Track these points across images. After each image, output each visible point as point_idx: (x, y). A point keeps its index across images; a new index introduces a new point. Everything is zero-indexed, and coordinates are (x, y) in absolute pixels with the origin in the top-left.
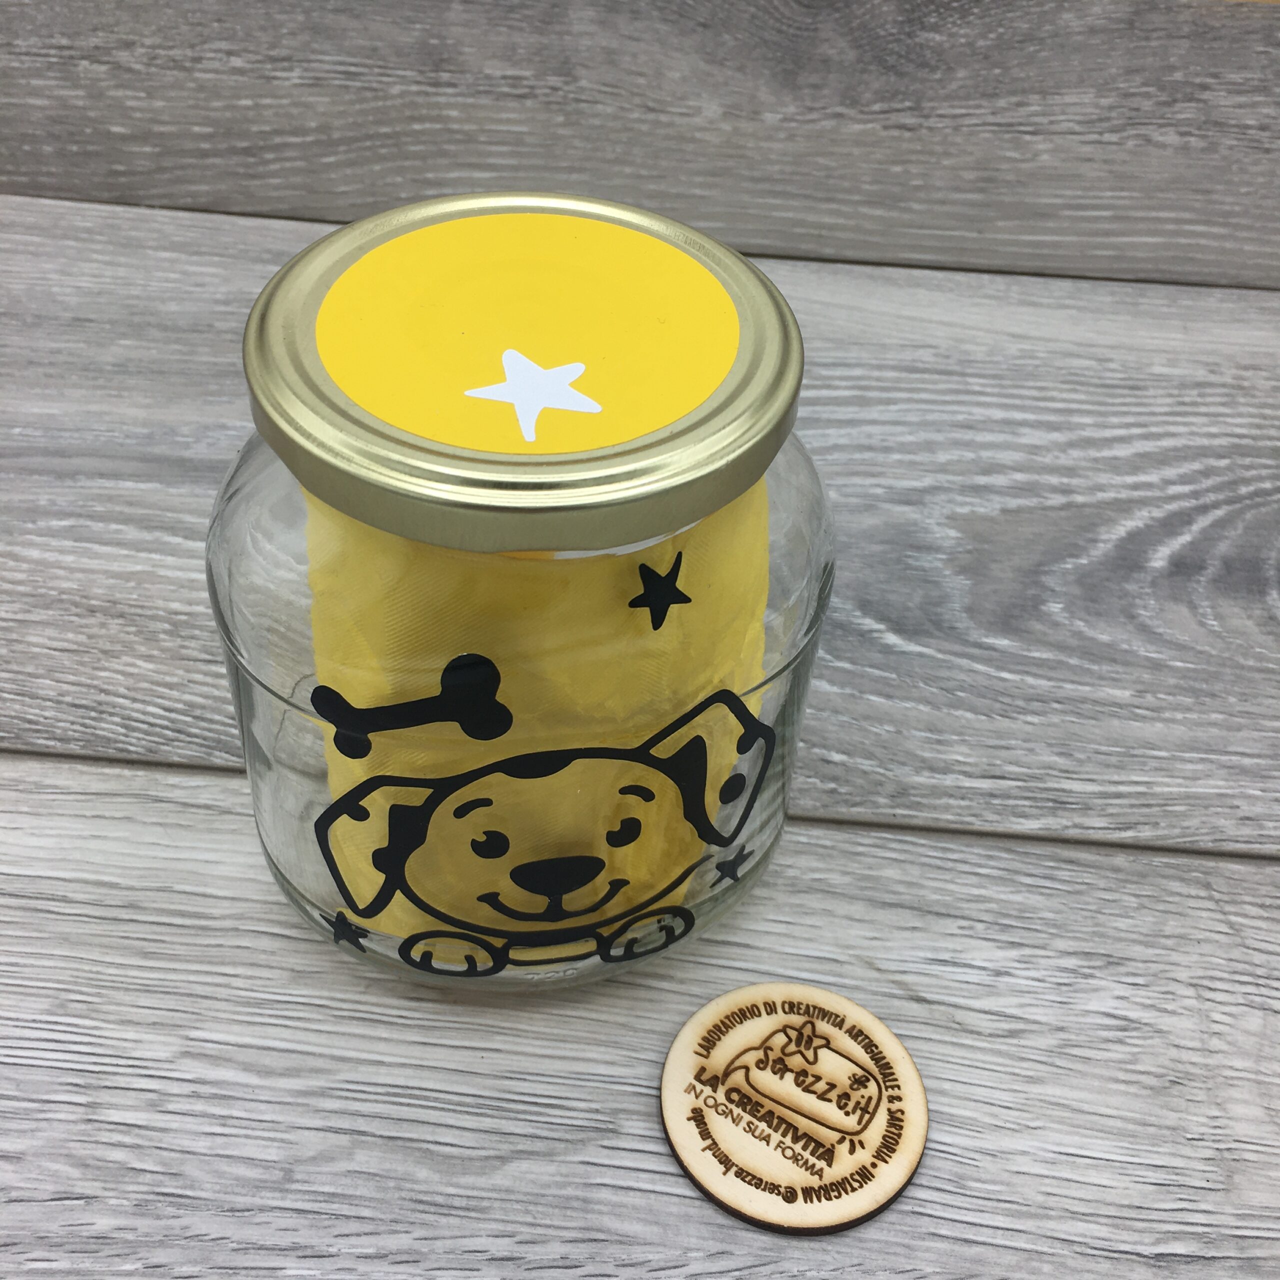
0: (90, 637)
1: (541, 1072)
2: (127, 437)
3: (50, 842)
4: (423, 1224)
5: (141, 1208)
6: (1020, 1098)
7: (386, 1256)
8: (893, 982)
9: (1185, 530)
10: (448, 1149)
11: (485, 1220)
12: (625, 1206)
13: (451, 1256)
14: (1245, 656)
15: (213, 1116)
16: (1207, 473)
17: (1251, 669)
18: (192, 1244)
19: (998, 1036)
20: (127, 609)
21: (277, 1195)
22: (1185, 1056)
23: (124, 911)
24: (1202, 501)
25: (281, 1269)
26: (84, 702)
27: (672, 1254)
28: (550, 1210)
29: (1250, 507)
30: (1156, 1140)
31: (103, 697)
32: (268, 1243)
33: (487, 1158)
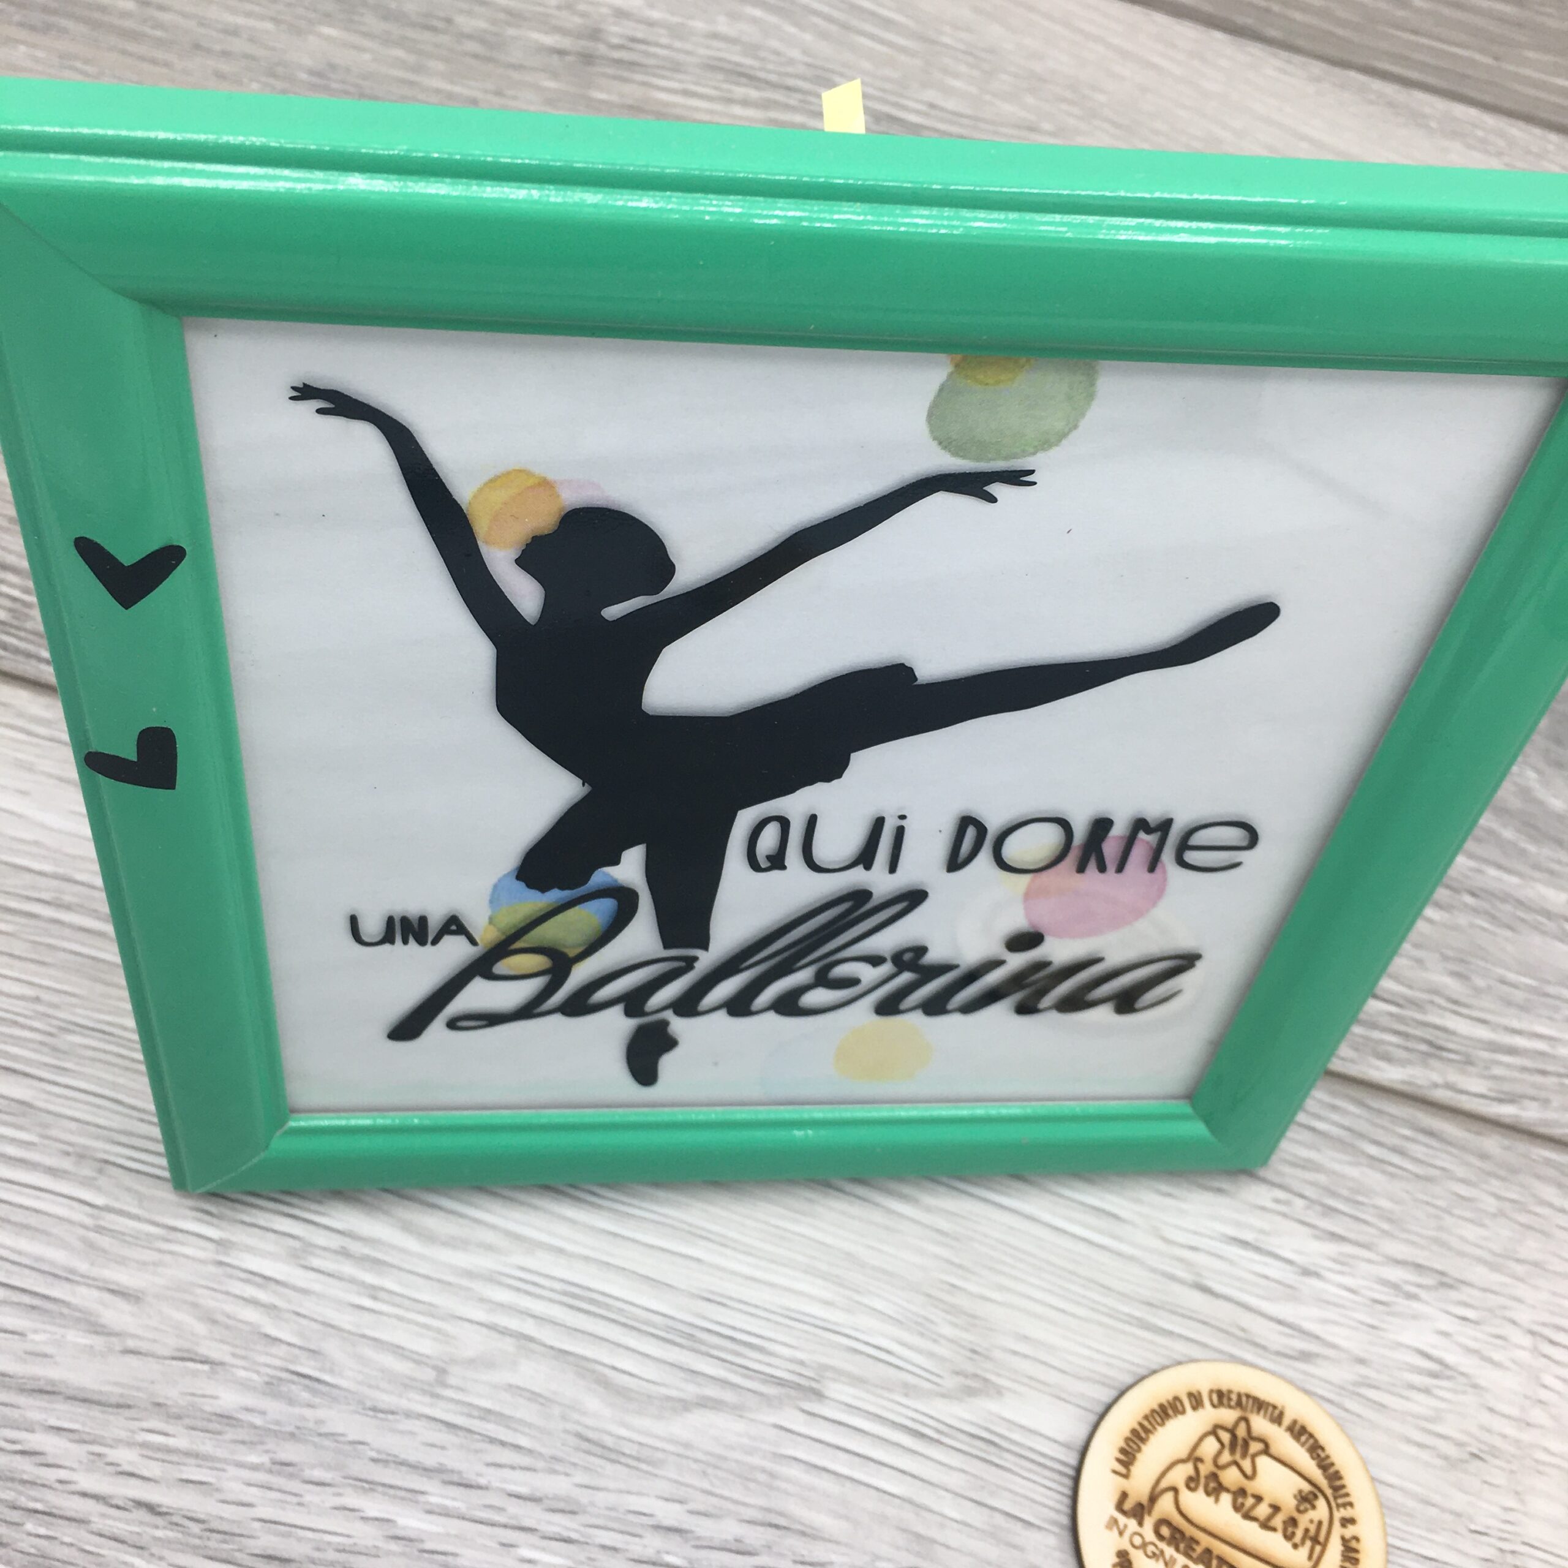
1: (745, 1299)
4: (586, 1469)
8: (1181, 1260)
10: (626, 1378)
15: (363, 1284)
18: (327, 1443)
21: (427, 1399)
25: (423, 1493)
32: (412, 1457)
33: (668, 1398)
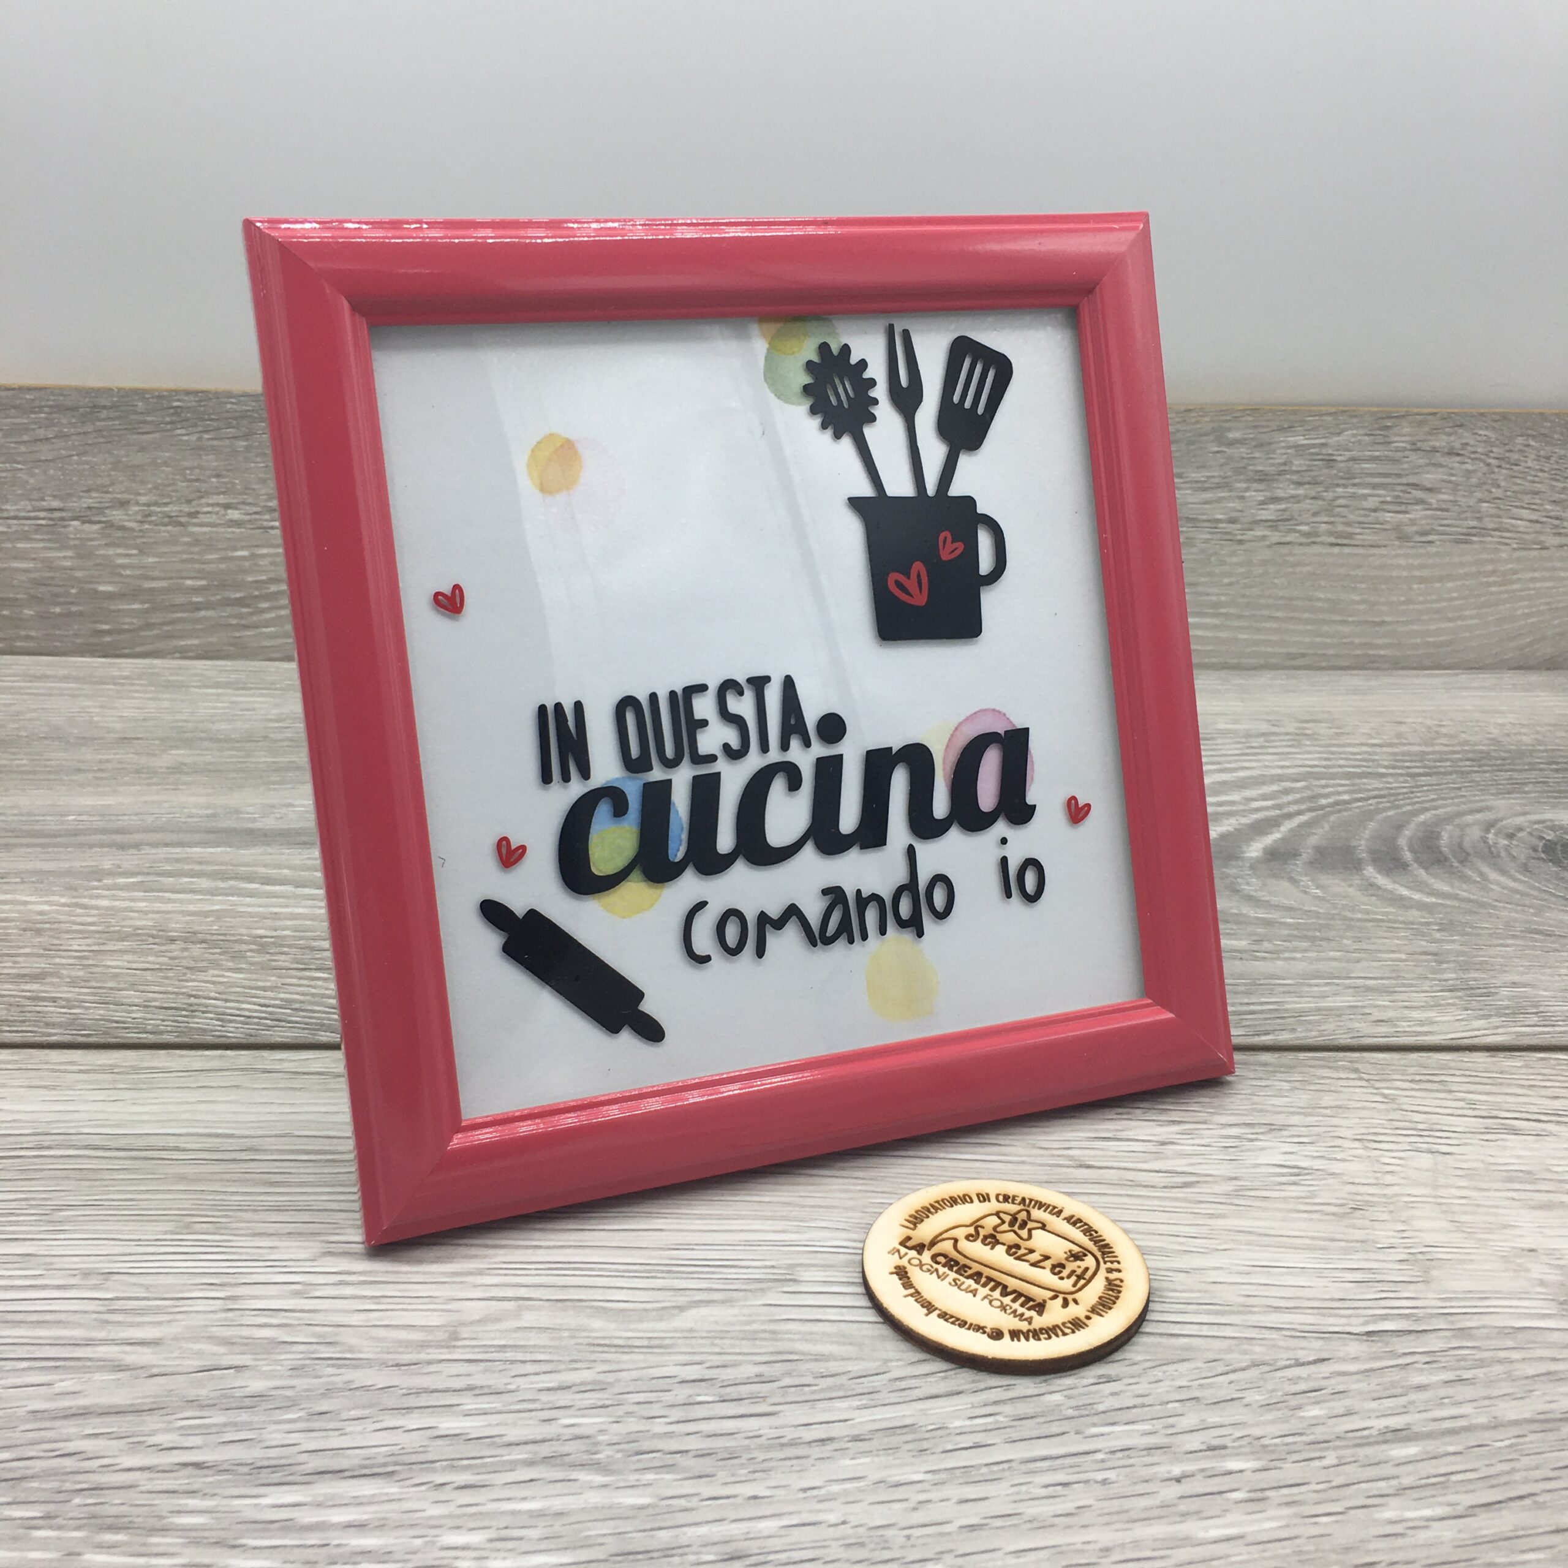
0: (171, 958)
2: (189, 817)
3: (156, 1108)
5: (296, 1370)
6: (1204, 1230)
7: (570, 1387)
9: (1274, 829)
11: (670, 1353)
12: (815, 1333)
13: (639, 1382)
14: (1353, 909)
16: (1286, 792)
17: (1359, 920)
19: (1173, 1187)
20: (208, 937)
22: (1362, 1189)
23: (244, 1153)
24: (1285, 810)
26: (173, 1005)
27: (872, 1366)
28: (738, 1342)
29: (1332, 813)
30: (1346, 1251)
31: (192, 1000)
